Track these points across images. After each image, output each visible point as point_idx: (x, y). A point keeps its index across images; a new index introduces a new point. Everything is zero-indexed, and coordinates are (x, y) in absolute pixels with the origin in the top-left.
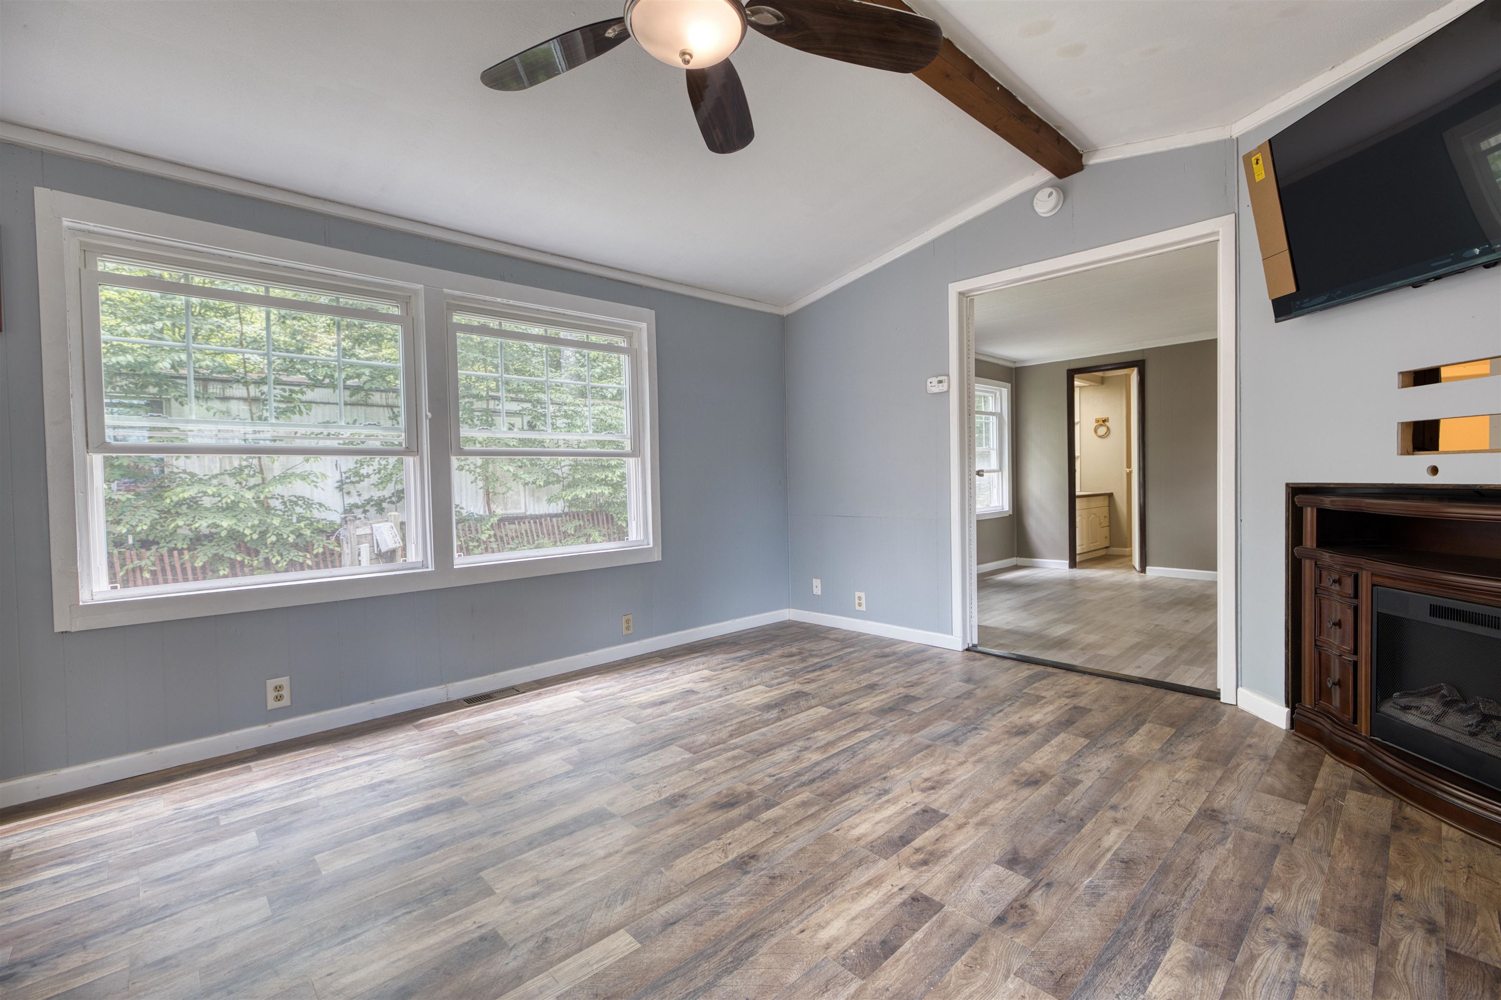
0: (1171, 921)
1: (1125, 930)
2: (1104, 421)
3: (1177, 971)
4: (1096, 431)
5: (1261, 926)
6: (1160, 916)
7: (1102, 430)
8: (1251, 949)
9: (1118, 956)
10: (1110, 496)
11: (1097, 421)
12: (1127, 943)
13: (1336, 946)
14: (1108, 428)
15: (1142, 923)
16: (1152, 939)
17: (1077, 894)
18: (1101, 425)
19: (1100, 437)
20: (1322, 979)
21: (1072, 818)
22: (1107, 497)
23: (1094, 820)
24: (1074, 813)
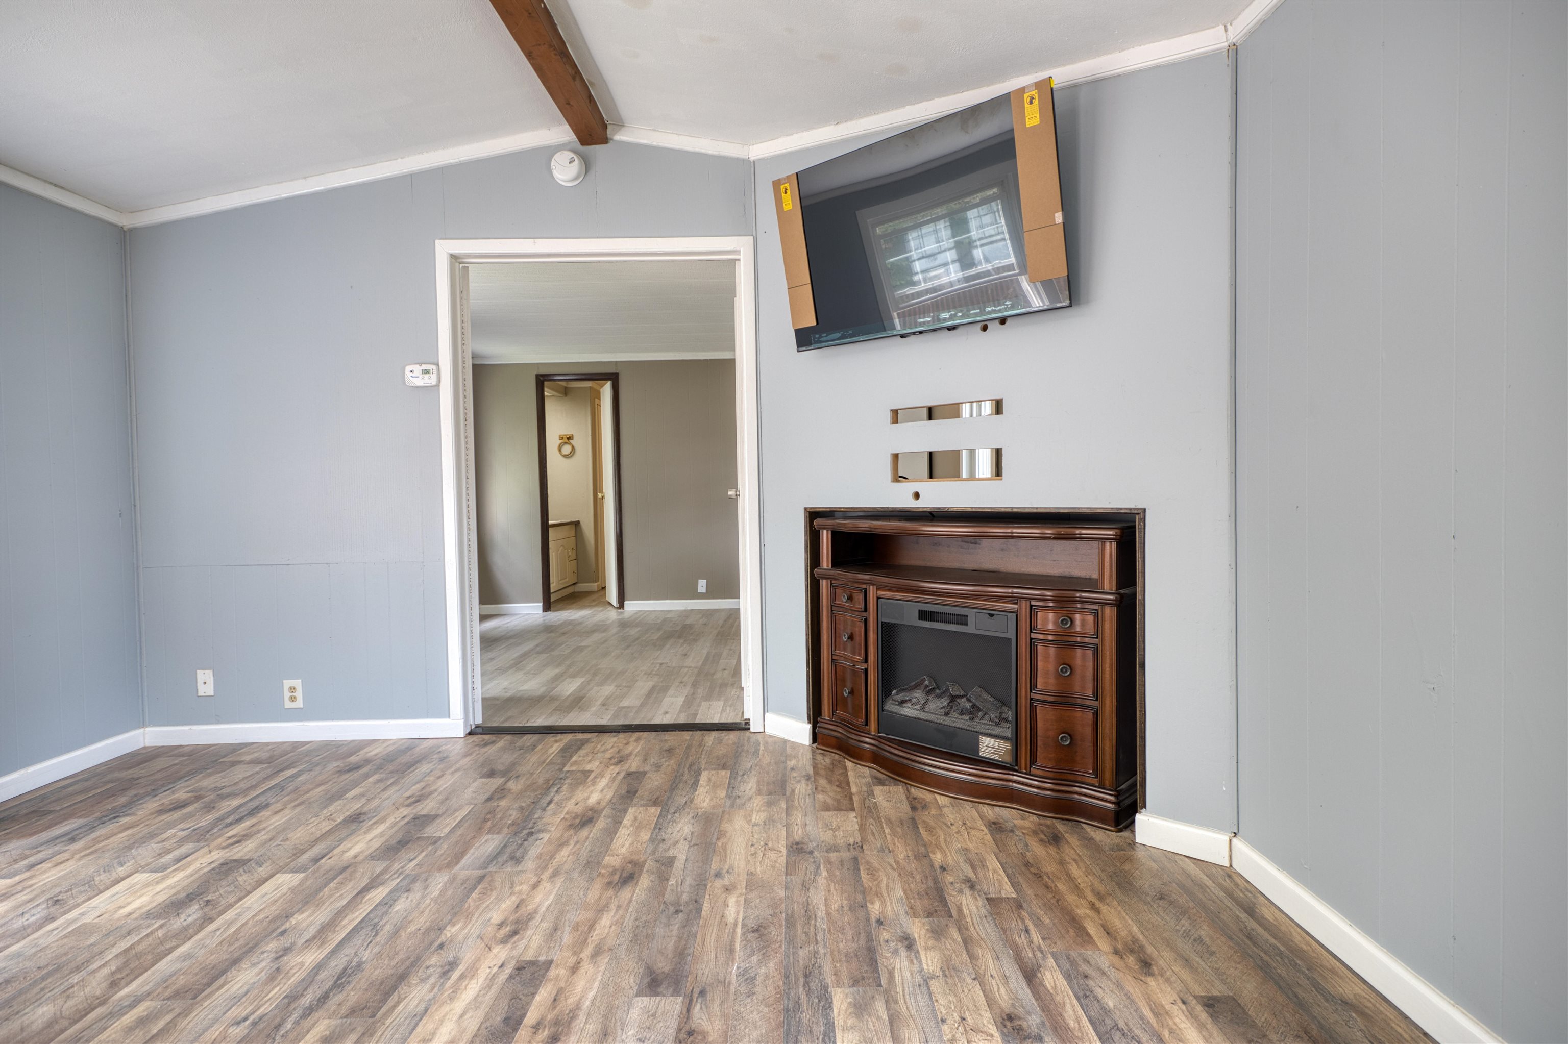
0: (820, 972)
1: (791, 1005)
2: (569, 439)
3: (850, 1022)
4: (560, 450)
5: (881, 940)
6: (810, 973)
7: (567, 449)
8: (886, 967)
9: (799, 1037)
10: (577, 524)
11: (561, 438)
12: (800, 1018)
13: (932, 932)
14: (573, 447)
15: (801, 989)
16: (816, 1000)
17: (733, 988)
18: (566, 443)
19: (565, 456)
20: (939, 967)
21: (687, 904)
22: (573, 526)
23: (707, 897)
24: (685, 897)
